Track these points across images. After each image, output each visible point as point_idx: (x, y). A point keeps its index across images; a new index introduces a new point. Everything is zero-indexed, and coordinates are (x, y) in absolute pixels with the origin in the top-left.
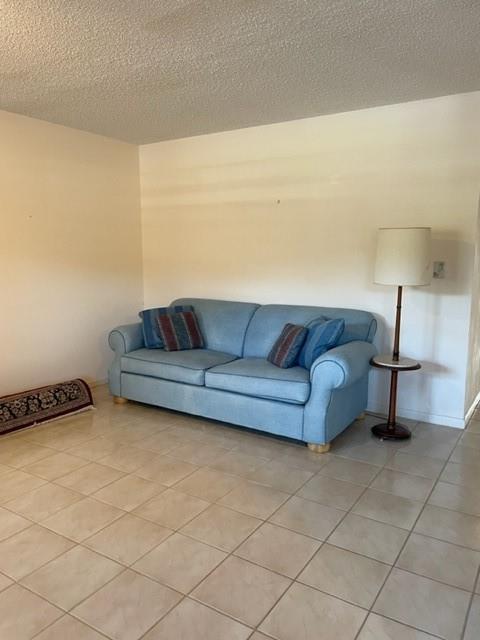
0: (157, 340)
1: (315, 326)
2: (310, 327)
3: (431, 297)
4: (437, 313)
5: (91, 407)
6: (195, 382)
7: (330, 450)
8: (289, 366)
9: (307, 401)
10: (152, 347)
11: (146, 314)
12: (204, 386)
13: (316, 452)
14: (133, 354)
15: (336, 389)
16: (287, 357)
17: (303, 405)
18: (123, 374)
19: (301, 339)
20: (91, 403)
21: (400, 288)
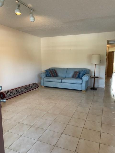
0: (50, 75)
1: (81, 71)
2: (80, 71)
3: (99, 66)
4: (100, 68)
5: (38, 88)
6: (60, 82)
7: (86, 91)
8: (77, 78)
9: (82, 83)
10: (49, 76)
11: (46, 70)
12: (62, 82)
13: (84, 92)
14: (46, 78)
15: (87, 81)
16: (77, 77)
17: (81, 84)
18: (44, 82)
19: (79, 73)
20: (38, 87)
21: (95, 64)
